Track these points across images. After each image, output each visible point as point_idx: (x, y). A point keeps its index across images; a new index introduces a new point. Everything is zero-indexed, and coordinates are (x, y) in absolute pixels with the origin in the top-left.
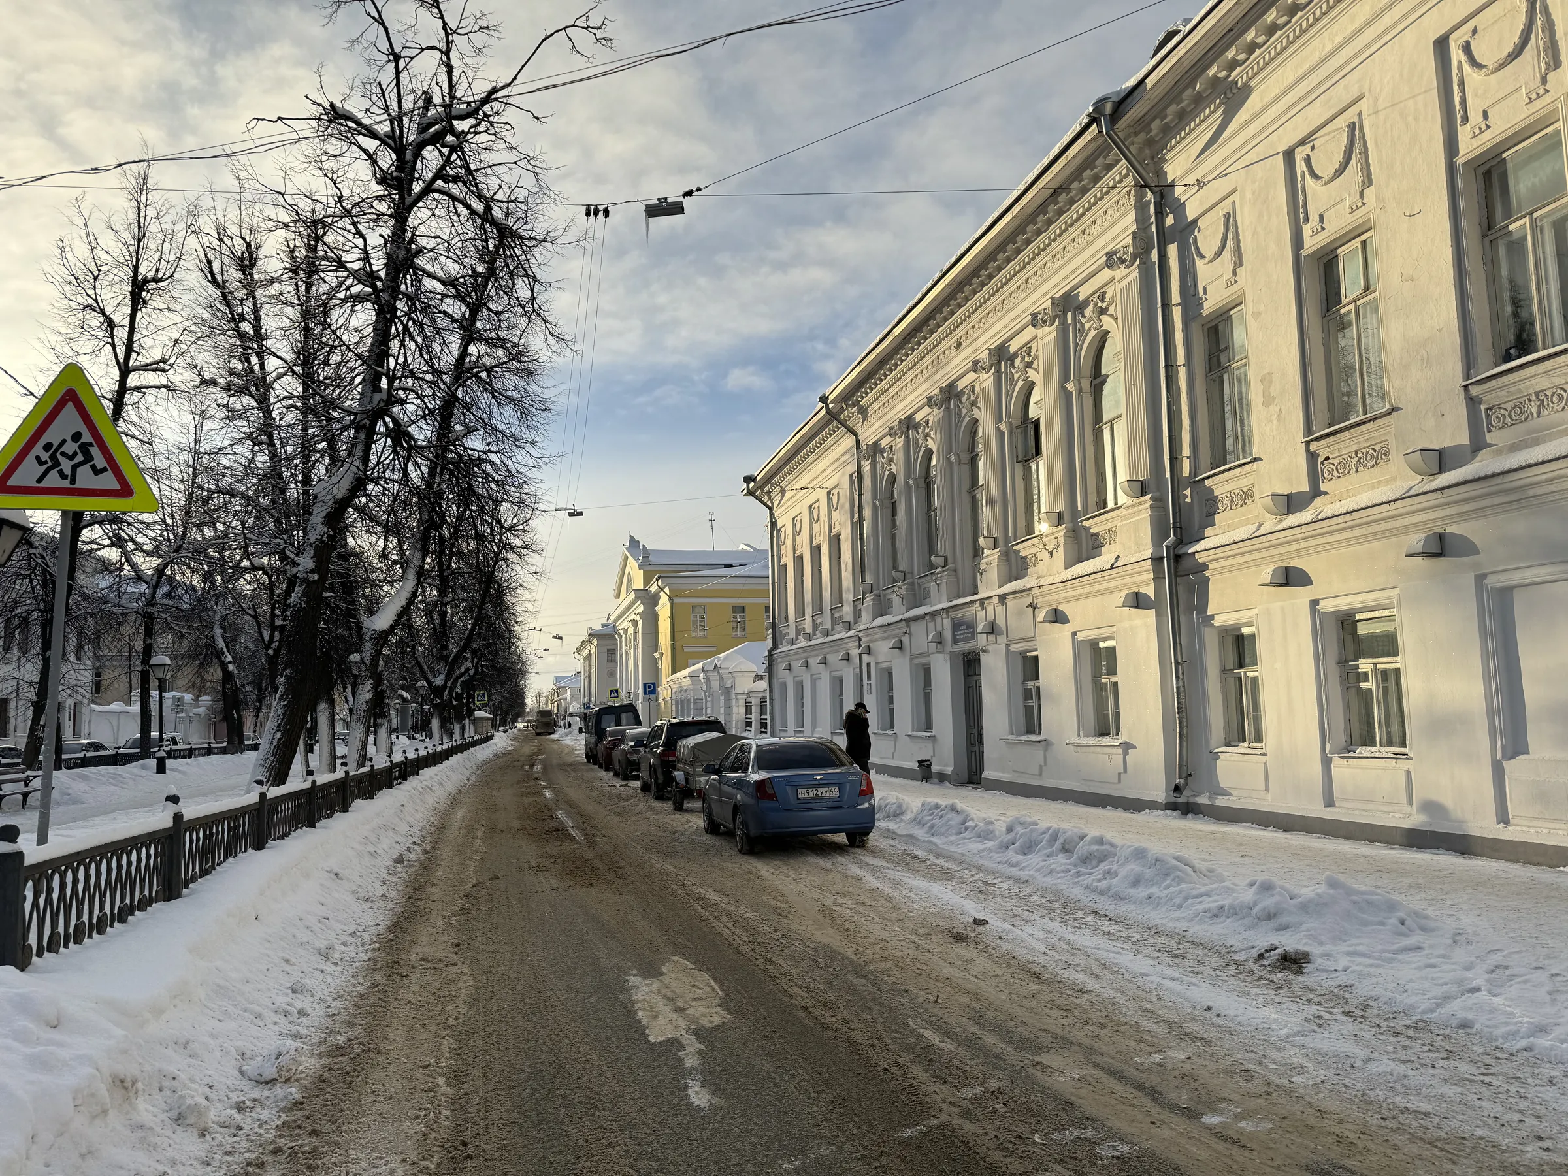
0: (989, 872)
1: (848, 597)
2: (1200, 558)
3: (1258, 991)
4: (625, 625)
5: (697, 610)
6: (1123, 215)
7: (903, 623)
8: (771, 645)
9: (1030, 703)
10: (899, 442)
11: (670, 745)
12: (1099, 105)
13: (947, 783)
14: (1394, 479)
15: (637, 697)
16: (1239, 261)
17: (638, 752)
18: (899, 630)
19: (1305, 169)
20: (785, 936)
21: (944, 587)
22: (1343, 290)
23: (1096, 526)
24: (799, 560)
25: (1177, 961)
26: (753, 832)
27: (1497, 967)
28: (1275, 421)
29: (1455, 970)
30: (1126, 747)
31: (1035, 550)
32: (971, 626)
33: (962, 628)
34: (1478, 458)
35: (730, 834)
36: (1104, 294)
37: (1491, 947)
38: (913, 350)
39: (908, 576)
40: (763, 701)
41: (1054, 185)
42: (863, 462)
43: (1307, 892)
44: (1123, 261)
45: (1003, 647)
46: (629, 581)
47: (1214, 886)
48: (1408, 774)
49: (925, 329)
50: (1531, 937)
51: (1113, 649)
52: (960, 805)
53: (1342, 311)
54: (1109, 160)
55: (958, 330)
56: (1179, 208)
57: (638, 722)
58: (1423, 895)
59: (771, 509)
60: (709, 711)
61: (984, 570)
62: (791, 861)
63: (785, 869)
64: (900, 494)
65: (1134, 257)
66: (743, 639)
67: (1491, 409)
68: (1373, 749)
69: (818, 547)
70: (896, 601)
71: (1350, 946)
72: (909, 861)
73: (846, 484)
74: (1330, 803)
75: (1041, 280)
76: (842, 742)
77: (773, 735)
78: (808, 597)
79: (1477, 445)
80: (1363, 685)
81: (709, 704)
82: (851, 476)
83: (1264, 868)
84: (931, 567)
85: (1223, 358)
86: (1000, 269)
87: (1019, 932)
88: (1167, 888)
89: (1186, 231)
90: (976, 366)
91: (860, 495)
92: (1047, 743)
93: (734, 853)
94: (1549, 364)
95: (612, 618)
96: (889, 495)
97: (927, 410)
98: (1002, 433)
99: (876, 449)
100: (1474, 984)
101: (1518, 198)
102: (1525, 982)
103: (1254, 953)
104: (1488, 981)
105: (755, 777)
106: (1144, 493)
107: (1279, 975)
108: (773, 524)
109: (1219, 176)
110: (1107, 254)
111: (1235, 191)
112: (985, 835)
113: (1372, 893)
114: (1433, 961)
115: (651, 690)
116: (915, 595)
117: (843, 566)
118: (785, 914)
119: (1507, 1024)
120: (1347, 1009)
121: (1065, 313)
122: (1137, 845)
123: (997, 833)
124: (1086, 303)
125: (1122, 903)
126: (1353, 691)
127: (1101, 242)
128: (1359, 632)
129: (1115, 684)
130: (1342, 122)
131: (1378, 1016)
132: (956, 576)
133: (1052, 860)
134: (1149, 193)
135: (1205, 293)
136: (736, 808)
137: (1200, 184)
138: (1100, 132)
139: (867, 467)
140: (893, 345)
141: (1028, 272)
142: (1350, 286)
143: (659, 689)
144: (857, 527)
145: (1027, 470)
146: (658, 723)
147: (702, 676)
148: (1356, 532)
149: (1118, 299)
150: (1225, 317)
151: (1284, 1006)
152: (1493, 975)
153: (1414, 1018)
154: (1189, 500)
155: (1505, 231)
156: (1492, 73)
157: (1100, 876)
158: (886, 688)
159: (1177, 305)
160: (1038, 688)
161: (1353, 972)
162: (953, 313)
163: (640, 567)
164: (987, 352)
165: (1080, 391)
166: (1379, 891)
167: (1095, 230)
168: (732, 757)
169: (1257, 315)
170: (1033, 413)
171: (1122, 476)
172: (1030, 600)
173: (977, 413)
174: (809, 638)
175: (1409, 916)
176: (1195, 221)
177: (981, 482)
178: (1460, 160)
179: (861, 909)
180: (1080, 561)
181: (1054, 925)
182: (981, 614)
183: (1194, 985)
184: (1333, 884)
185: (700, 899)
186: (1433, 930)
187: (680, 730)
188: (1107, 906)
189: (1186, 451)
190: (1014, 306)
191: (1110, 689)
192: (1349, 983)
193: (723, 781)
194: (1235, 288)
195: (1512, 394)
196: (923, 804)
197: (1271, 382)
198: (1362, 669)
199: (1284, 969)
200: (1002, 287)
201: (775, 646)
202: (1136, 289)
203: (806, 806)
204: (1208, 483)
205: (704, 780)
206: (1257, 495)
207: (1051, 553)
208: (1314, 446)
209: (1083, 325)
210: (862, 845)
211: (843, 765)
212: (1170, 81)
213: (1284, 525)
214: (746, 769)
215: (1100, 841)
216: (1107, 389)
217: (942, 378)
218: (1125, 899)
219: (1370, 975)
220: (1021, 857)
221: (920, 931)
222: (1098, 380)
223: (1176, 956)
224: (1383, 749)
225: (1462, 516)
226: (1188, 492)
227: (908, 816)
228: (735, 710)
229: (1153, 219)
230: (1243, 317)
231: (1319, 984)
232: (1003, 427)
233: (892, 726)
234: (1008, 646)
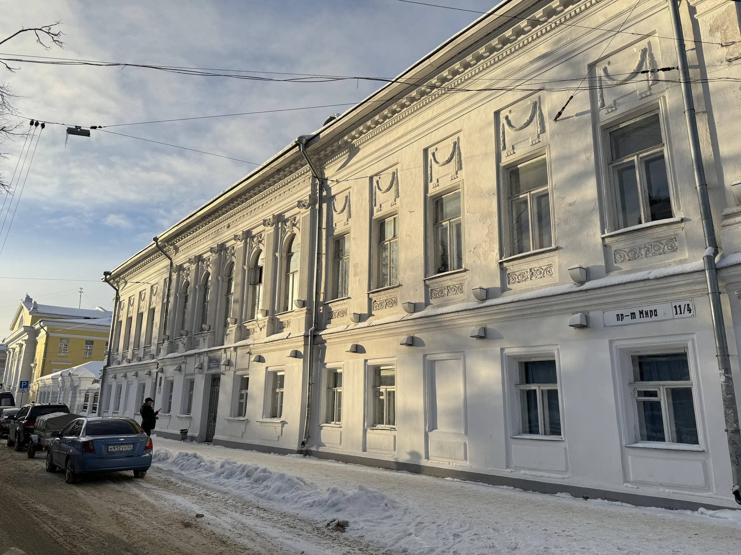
0: (208, 489)
1: (155, 341)
2: (324, 337)
3: (325, 542)
4: (14, 346)
5: (63, 341)
6: (306, 187)
7: (183, 358)
8: (106, 364)
9: (242, 401)
10: (193, 267)
11: (32, 419)
12: (301, 138)
13: (194, 442)
14: (398, 313)
15: (14, 388)
16: (350, 216)
17: (9, 422)
18: (179, 361)
19: (376, 186)
20: (87, 531)
21: (207, 341)
22: (386, 236)
23: (282, 318)
24: (130, 320)
25: (292, 529)
26: (77, 470)
27: (419, 523)
28: (357, 283)
29: (403, 526)
30: (284, 423)
31: (254, 327)
32: (218, 361)
33: (214, 361)
34: (426, 309)
35: (62, 472)
36: (295, 218)
37: (417, 514)
38: (206, 224)
39: (189, 333)
40: (96, 395)
41: (278, 167)
42: (173, 274)
43: (350, 493)
44: (304, 206)
45: (233, 372)
46: (22, 321)
47: (313, 491)
48: (395, 437)
49: (213, 216)
50: (432, 509)
51: (283, 376)
52: (199, 454)
53: (385, 243)
54: (303, 162)
55: (229, 220)
56: (329, 189)
57: (13, 404)
58: (396, 492)
59: (117, 291)
60: (61, 399)
61: (229, 334)
62: (98, 487)
63: (93, 491)
64: (190, 292)
65: (309, 205)
66: (90, 359)
67: (432, 290)
68: (383, 426)
69: (142, 314)
70: (181, 346)
71: (365, 517)
72: (167, 485)
73: (162, 283)
74: (364, 450)
75: (269, 206)
76: (139, 420)
77: (99, 415)
78: (132, 339)
79: (427, 304)
80: (381, 397)
81: (62, 395)
82: (165, 280)
83: (334, 481)
84: (202, 330)
85: (340, 255)
86: (251, 197)
87: (219, 520)
88: (292, 493)
89: (330, 199)
90: (236, 238)
91: (169, 290)
92: (247, 421)
93: (63, 483)
94: (452, 276)
95: (6, 341)
96: (184, 291)
97: (209, 253)
98: (244, 270)
99: (180, 268)
100: (410, 532)
101: (446, 214)
102: (428, 529)
103: (326, 523)
104: (415, 530)
105: (83, 439)
106: (304, 306)
107: (335, 533)
108: (117, 298)
109: (345, 180)
110: (298, 201)
111: (350, 187)
112: (209, 469)
113: (376, 492)
114: (396, 522)
115: (25, 385)
116: (191, 343)
117: (154, 325)
118: (89, 518)
119: (420, 549)
120: (361, 547)
121: (278, 222)
122: (281, 473)
123: (216, 468)
124: (287, 220)
125: (271, 502)
126: (377, 400)
127: (296, 196)
128: (382, 375)
129: (282, 392)
130: (391, 171)
131: (372, 550)
132: (214, 336)
133: (241, 481)
134: (317, 180)
135: (336, 226)
136: (68, 457)
137: (337, 181)
138: (300, 150)
139: (175, 276)
140: (196, 220)
141: (264, 201)
142: (389, 234)
143: (31, 385)
144: (165, 307)
145: (255, 289)
146: (26, 406)
147: (60, 379)
148: (383, 333)
149: (301, 221)
150: (342, 237)
151: (335, 548)
152: (417, 527)
153: (386, 549)
154: (321, 311)
155: (441, 225)
156: (441, 166)
157: (262, 489)
158: (169, 390)
159: (324, 229)
160: (247, 394)
161: (365, 529)
162: (227, 211)
163: (30, 313)
164: (242, 232)
165: (281, 257)
166: (378, 491)
167: (294, 190)
168: (72, 427)
169: (354, 239)
170: (260, 263)
171: (296, 298)
172: (248, 350)
173: (234, 259)
174: (129, 361)
175: (389, 502)
176: (334, 196)
177: (232, 291)
178: (429, 195)
179: (135, 513)
180: (274, 333)
181: (237, 515)
182: (224, 356)
183: (298, 541)
184: (361, 488)
185: (36, 511)
186: (398, 508)
187: (38, 411)
188: (264, 504)
189: (322, 290)
190: (256, 215)
191: (279, 395)
192: (363, 535)
193: (63, 441)
194: (347, 226)
195: (440, 286)
196: (180, 453)
197: (357, 267)
198: (382, 390)
199: (337, 530)
200: (251, 205)
201: (109, 364)
202: (308, 218)
203: (112, 455)
204: (330, 305)
205: (50, 440)
206: (348, 313)
207: (261, 329)
208: (371, 295)
209: (285, 229)
210: (142, 477)
211: (137, 433)
212: (330, 137)
213: (357, 327)
214: (79, 435)
215: (265, 471)
216: (293, 258)
217: (220, 240)
218: (271, 500)
219: (371, 531)
220: (226, 480)
221: (167, 523)
222: (289, 255)
223: (292, 527)
224: (386, 426)
225: (420, 331)
226: (321, 308)
227: (170, 460)
228: (78, 399)
229: (318, 191)
230: (349, 239)
231: (351, 536)
232: (245, 267)
233: (169, 411)
234: (235, 372)
